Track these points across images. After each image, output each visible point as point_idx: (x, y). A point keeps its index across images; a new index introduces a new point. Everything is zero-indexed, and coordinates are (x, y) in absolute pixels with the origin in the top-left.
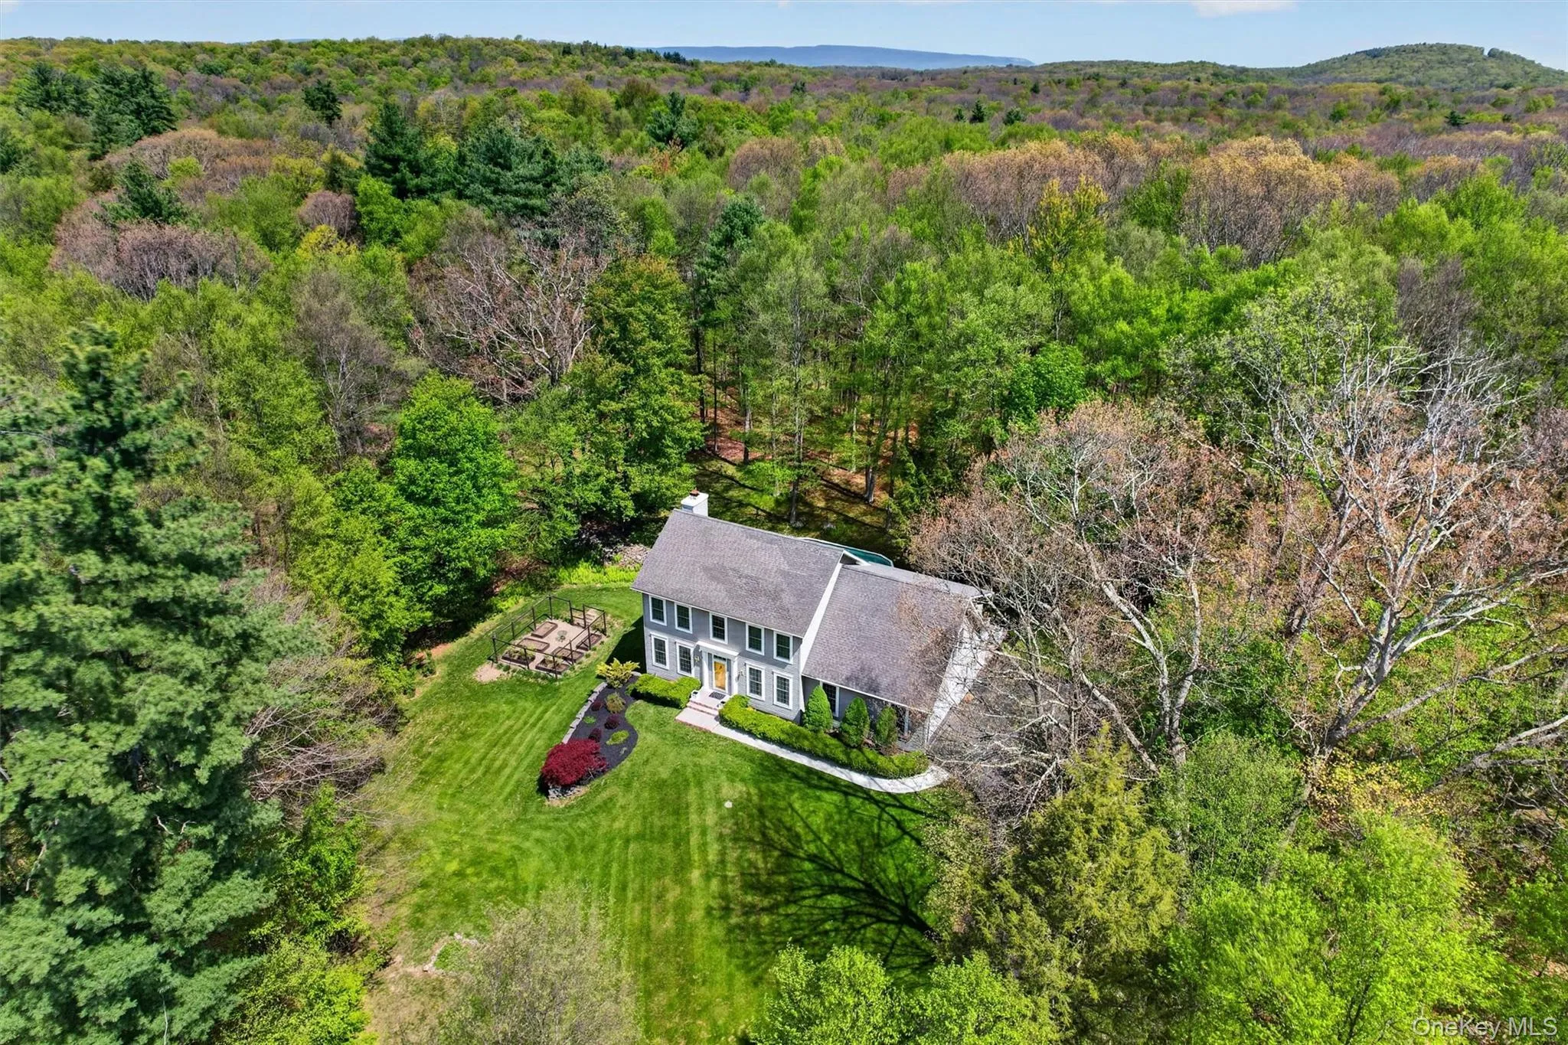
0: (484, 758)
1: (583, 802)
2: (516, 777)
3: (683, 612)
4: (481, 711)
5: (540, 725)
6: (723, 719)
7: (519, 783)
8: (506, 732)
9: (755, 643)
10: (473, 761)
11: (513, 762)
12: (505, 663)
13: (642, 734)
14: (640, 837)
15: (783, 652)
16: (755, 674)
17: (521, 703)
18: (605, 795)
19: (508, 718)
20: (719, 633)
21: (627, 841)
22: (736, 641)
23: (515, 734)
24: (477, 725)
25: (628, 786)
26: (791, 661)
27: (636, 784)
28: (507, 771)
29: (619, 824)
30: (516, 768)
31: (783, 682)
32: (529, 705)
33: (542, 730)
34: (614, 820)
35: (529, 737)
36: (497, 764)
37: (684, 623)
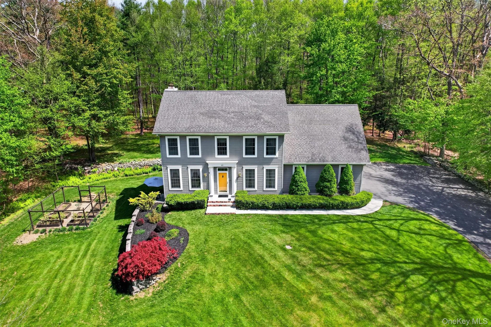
0: (48, 289)
1: (171, 284)
2: (89, 290)
3: (194, 143)
4: (30, 261)
5: (90, 252)
6: (238, 205)
7: (94, 295)
8: (61, 266)
9: (250, 151)
10: (38, 294)
11: (79, 281)
12: (41, 229)
13: (188, 228)
14: (245, 289)
15: (271, 151)
16: (250, 173)
17: (66, 247)
18: (188, 272)
19: (58, 258)
20: (222, 151)
21: (237, 296)
22: (236, 152)
23: (71, 264)
24: (30, 270)
25: (204, 260)
26: (277, 155)
27: (209, 257)
28: (77, 290)
29: (218, 287)
30: (85, 286)
31: (270, 173)
32: (74, 246)
33: (93, 256)
34: (211, 285)
35: (85, 262)
36: (65, 288)
37: (194, 150)
